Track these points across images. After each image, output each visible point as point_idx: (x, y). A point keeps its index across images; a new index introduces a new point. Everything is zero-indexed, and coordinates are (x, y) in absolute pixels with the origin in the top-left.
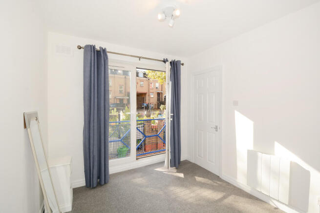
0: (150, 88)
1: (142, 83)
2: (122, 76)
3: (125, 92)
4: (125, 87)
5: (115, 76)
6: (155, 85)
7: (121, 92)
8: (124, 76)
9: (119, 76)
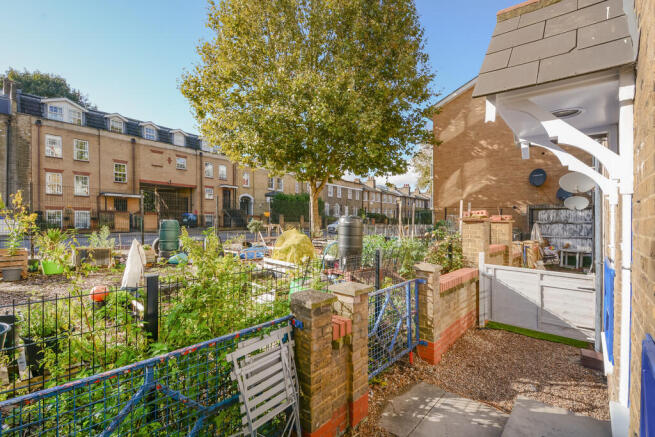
0: (205, 175)
1: (181, 161)
2: (121, 137)
3: (134, 180)
4: (134, 168)
5: (103, 133)
6: (216, 170)
7: (119, 180)
8: (128, 138)
9: (113, 135)
